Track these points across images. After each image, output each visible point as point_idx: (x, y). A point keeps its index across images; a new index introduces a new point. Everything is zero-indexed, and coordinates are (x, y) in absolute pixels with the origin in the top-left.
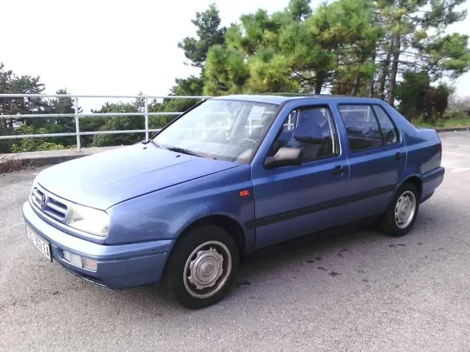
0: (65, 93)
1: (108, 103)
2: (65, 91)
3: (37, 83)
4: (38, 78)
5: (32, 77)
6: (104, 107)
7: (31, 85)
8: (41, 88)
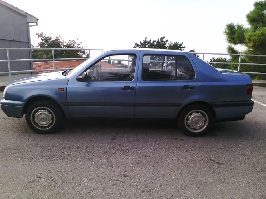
0: (194, 52)
1: (214, 58)
2: (194, 51)
3: (182, 46)
4: (182, 43)
5: (179, 43)
6: (211, 60)
7: (178, 47)
8: (183, 49)
